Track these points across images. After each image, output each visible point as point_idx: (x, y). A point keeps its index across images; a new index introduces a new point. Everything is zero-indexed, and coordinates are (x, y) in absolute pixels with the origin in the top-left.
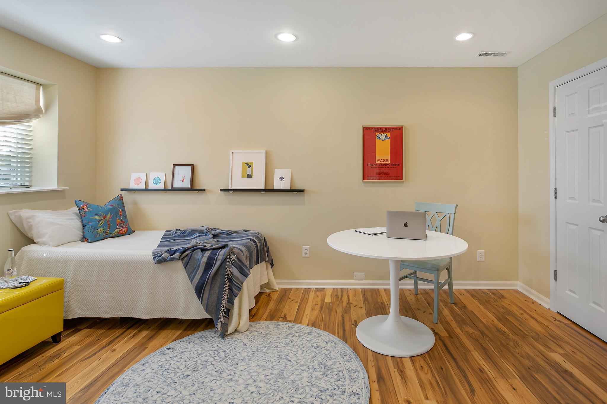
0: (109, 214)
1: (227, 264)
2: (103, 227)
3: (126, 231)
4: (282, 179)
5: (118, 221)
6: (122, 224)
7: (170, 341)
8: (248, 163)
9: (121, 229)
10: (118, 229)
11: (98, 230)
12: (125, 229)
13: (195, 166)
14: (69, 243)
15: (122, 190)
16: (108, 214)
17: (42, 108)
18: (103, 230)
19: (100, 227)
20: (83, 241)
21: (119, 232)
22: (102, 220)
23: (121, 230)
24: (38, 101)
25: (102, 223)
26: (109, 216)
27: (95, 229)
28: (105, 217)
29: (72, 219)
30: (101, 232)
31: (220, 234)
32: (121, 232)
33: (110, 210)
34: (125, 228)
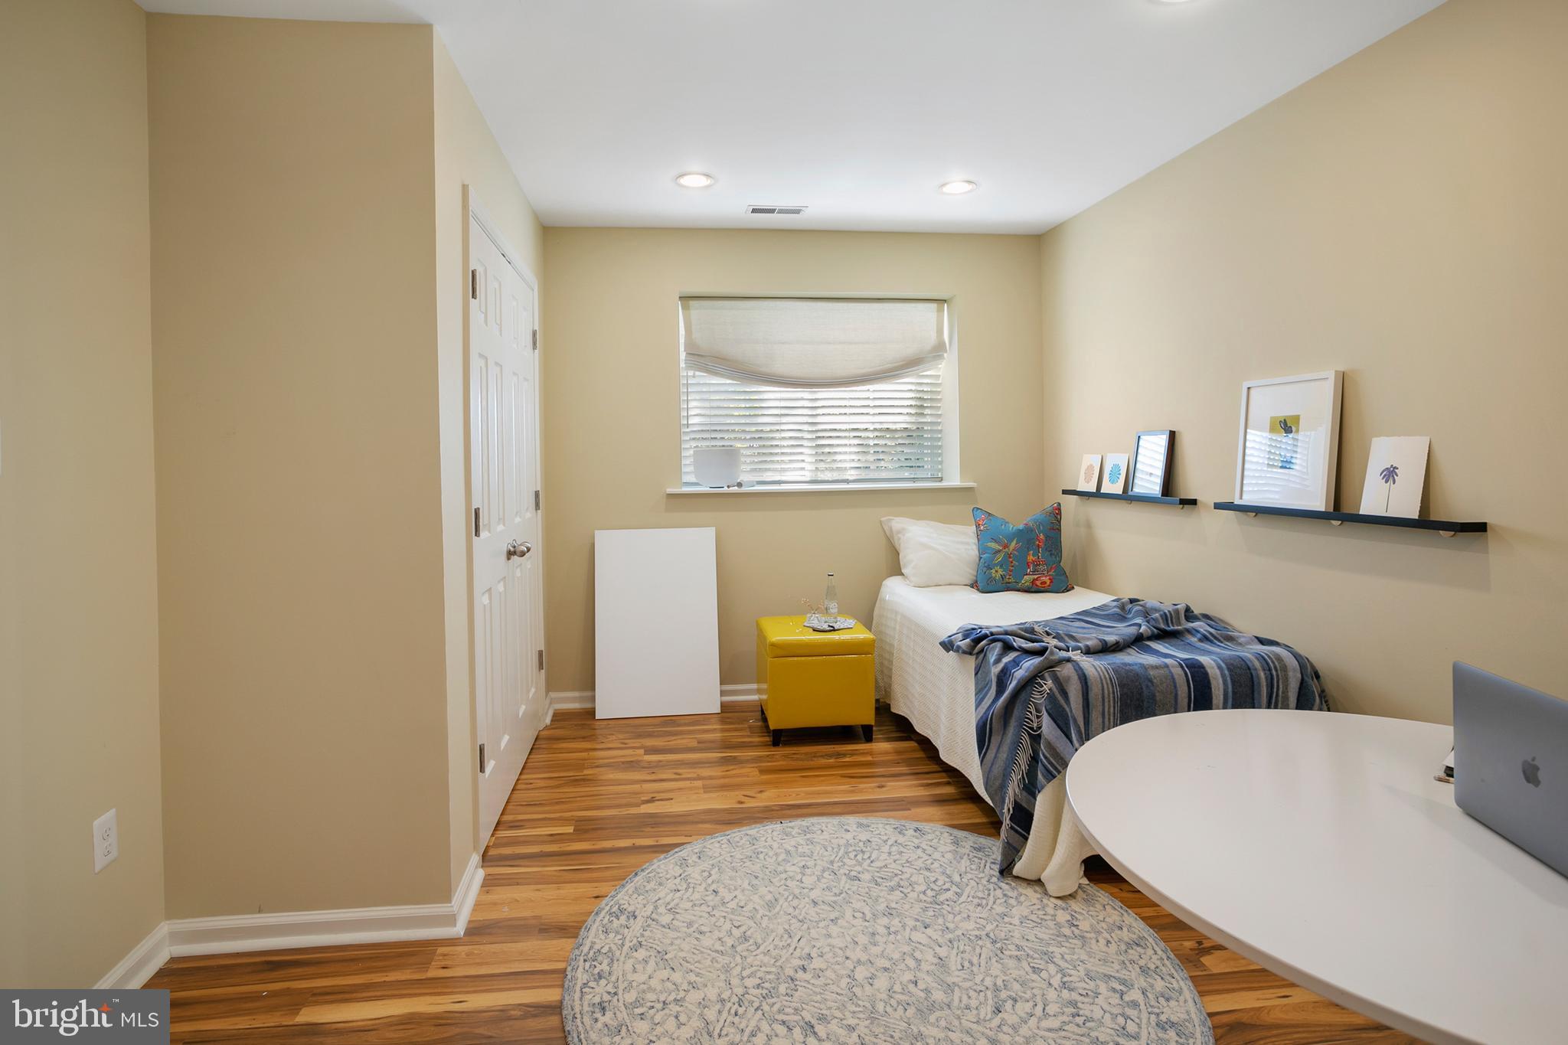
0: (1015, 542)
1: (1033, 698)
2: (1001, 567)
3: (1048, 583)
4: (1390, 474)
5: (1031, 558)
6: (1039, 565)
7: (944, 823)
8: (1285, 420)
9: (1036, 577)
10: (1029, 574)
11: (993, 571)
12: (1046, 579)
13: (1177, 434)
14: (950, 585)
15: (1065, 492)
16: (1012, 541)
17: (945, 344)
18: (1001, 572)
19: (996, 565)
20: (973, 588)
21: (1033, 582)
22: (999, 551)
23: (1037, 579)
24: (940, 331)
25: (1000, 558)
26: (1013, 544)
27: (989, 568)
28: (1006, 546)
29: (968, 544)
30: (998, 577)
31: (1186, 633)
32: (1038, 583)
33: (1020, 534)
34: (1046, 576)
